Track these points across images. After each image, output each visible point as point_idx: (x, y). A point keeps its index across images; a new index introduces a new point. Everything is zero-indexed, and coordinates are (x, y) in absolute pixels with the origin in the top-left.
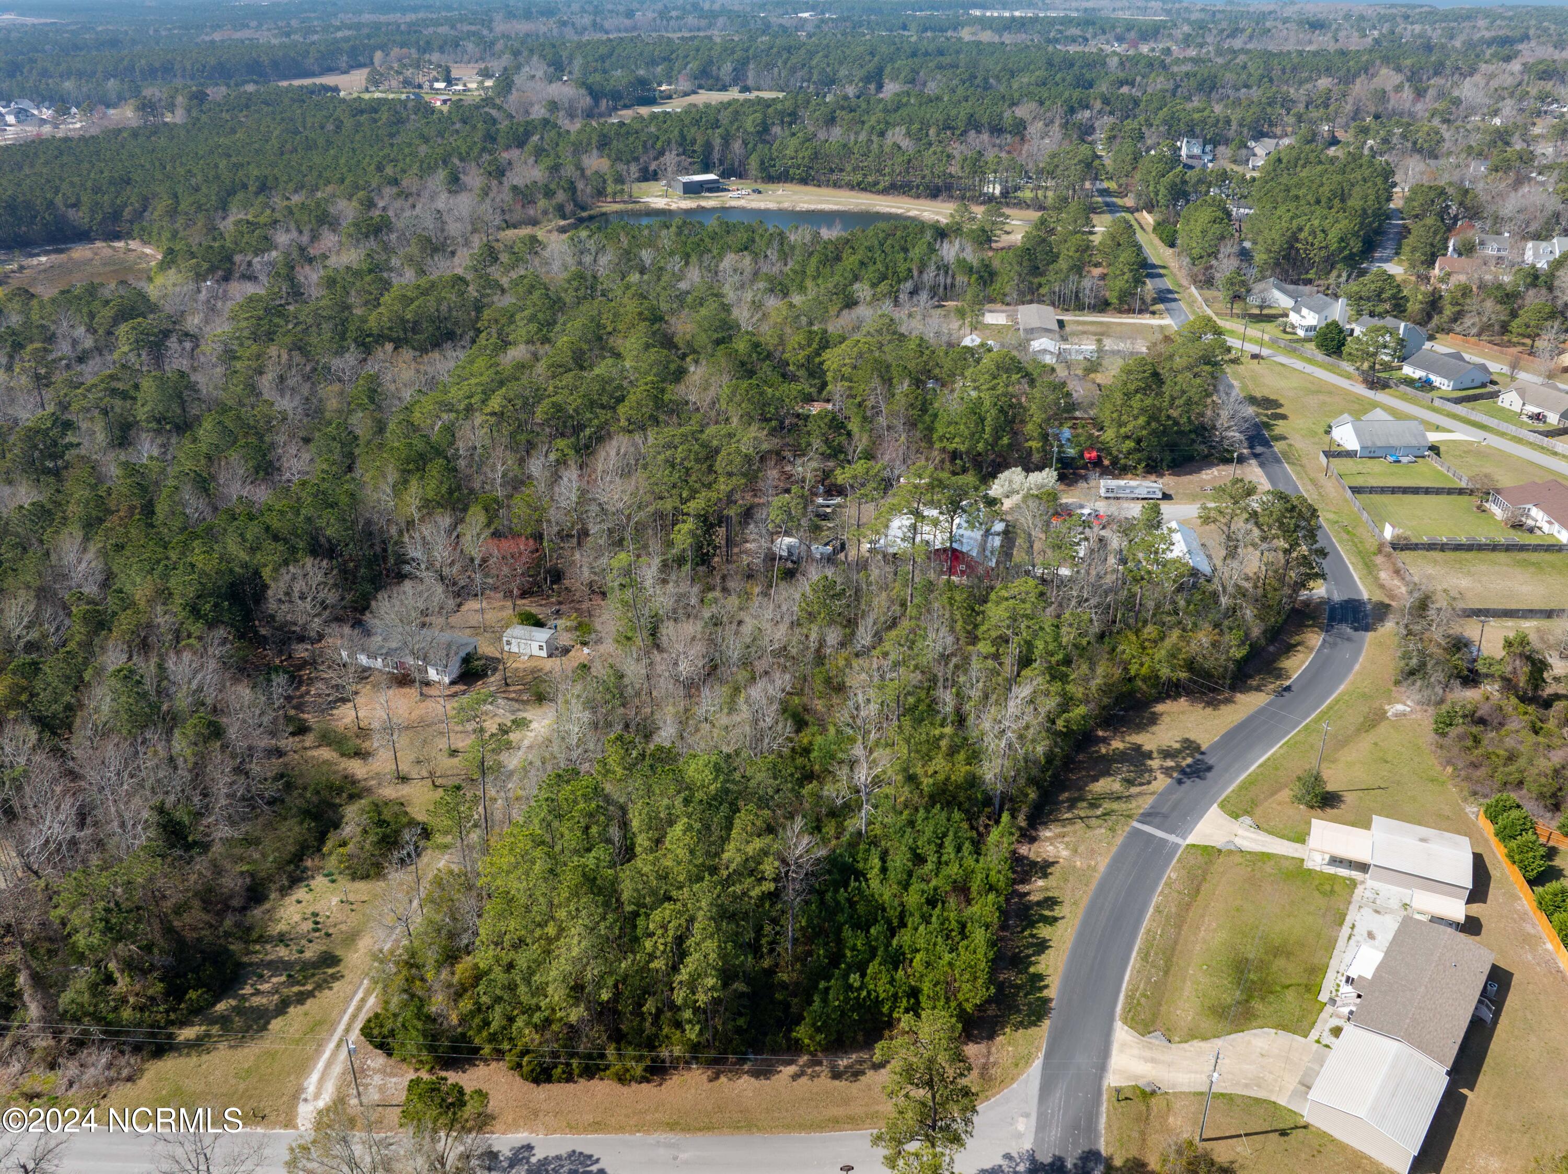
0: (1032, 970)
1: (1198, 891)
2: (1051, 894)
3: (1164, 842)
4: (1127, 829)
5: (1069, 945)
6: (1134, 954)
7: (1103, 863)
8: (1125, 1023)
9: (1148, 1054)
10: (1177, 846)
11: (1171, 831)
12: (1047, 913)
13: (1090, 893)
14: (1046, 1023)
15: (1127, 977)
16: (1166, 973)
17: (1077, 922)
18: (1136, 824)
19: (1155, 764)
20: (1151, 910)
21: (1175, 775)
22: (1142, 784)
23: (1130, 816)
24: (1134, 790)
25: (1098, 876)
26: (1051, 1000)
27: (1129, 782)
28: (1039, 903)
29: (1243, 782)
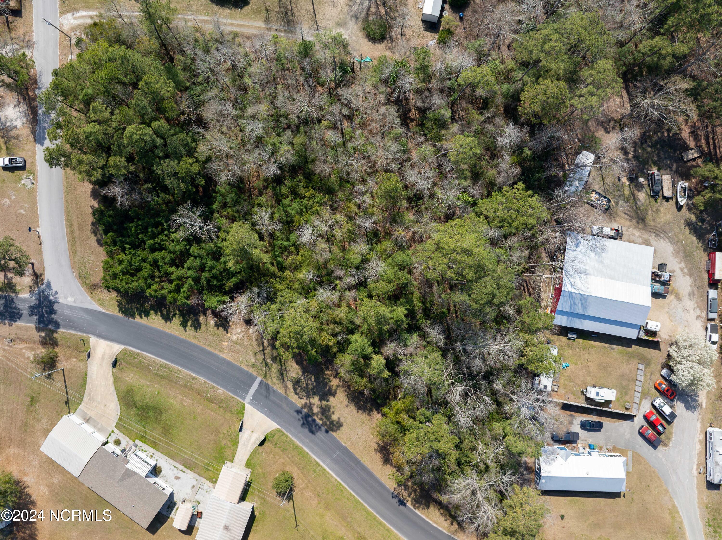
0: (152, 312)
1: (211, 402)
2: (203, 326)
3: (247, 392)
4: (255, 374)
5: (167, 330)
6: (164, 361)
7: (227, 356)
8: (123, 350)
9: (106, 357)
10: (244, 399)
11: (254, 397)
12: (189, 323)
13: (203, 346)
14: (121, 315)
15: (149, 355)
16: (156, 374)
17: (183, 337)
18: (259, 379)
19: (316, 400)
20: (194, 375)
21: (305, 410)
22: (295, 389)
23: (265, 377)
24: (290, 385)
25: (216, 352)
26: (134, 318)
27: (297, 383)
28: (197, 320)
29: (300, 448)
